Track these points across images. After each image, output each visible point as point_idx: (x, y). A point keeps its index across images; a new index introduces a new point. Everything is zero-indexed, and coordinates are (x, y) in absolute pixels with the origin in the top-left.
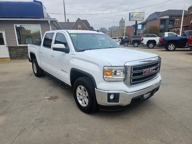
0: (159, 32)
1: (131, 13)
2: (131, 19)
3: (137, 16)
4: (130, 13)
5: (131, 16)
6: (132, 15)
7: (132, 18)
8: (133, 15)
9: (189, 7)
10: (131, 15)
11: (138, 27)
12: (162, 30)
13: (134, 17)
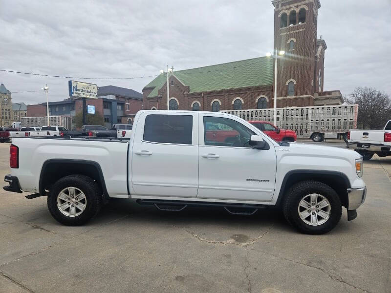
0: (103, 121)
1: (73, 82)
2: (73, 93)
3: (84, 90)
4: (70, 82)
5: (74, 87)
6: (76, 87)
7: (75, 91)
8: (77, 85)
9: (144, 88)
10: (72, 85)
11: (89, 111)
12: (108, 119)
13: (78, 90)
